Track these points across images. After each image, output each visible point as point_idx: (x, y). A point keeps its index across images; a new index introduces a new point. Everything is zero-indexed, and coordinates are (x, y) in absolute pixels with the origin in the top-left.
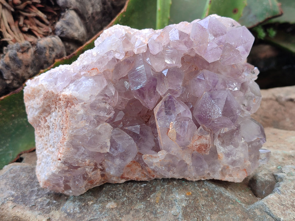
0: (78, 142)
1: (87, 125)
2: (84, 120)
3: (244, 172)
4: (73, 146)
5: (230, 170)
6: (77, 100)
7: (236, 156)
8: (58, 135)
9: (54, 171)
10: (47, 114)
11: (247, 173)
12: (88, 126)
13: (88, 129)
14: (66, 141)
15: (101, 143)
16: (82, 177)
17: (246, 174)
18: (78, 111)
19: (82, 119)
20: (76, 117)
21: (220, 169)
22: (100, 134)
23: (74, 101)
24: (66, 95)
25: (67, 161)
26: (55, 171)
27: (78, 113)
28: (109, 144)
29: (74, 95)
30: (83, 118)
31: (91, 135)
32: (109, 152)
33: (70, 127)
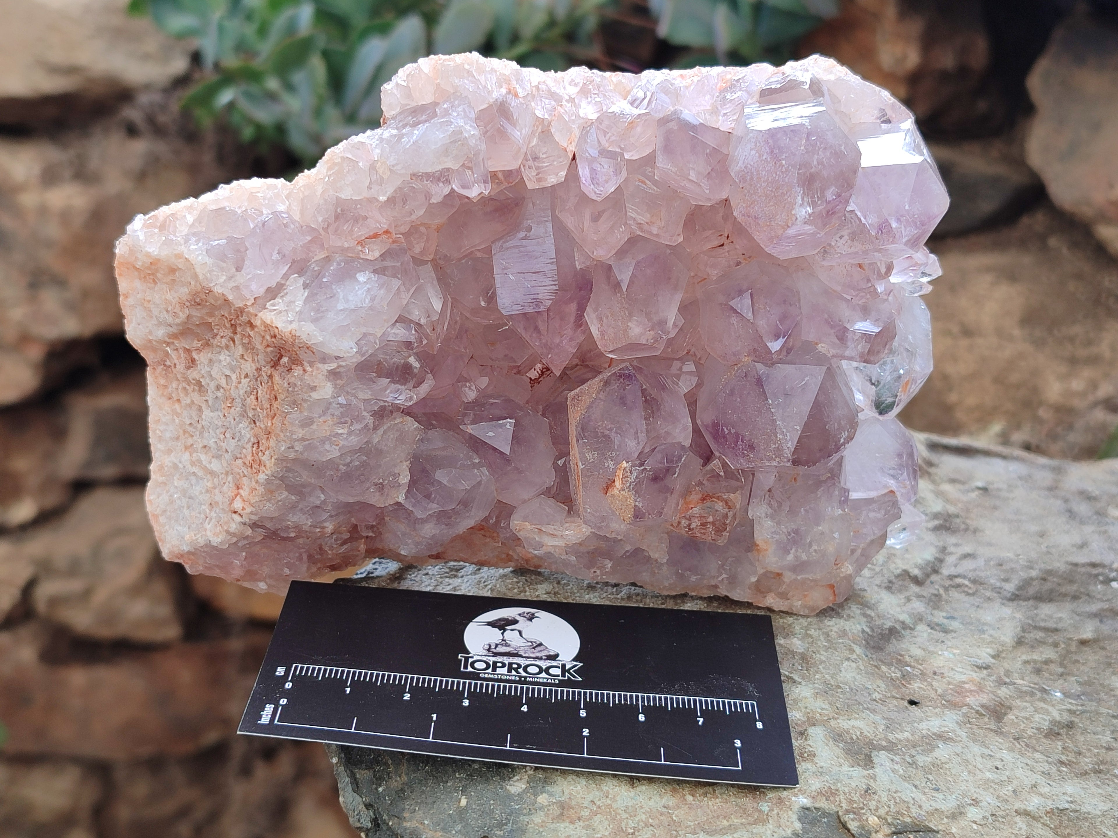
0: (305, 477)
1: (340, 432)
2: (333, 415)
3: (829, 592)
4: (287, 486)
5: (784, 582)
6: (313, 353)
7: (812, 550)
8: (238, 434)
9: (216, 541)
10: (197, 344)
11: (835, 595)
12: (345, 436)
13: (343, 445)
14: (267, 472)
15: (381, 481)
16: (305, 557)
17: (831, 598)
18: (313, 389)
19: (324, 413)
20: (305, 405)
21: (754, 579)
22: (380, 452)
23: (302, 355)
24: (277, 328)
25: (262, 522)
26: (219, 540)
27: (315, 395)
28: (405, 479)
29: (304, 337)
30: (328, 409)
31: (351, 462)
32: (402, 502)
33: (282, 435)
